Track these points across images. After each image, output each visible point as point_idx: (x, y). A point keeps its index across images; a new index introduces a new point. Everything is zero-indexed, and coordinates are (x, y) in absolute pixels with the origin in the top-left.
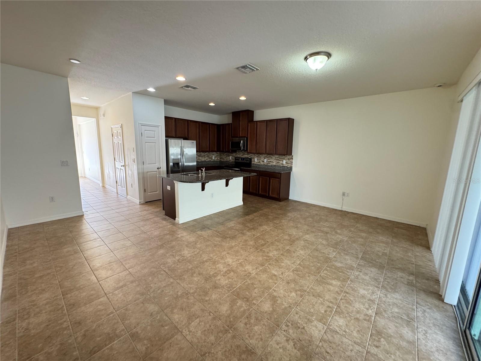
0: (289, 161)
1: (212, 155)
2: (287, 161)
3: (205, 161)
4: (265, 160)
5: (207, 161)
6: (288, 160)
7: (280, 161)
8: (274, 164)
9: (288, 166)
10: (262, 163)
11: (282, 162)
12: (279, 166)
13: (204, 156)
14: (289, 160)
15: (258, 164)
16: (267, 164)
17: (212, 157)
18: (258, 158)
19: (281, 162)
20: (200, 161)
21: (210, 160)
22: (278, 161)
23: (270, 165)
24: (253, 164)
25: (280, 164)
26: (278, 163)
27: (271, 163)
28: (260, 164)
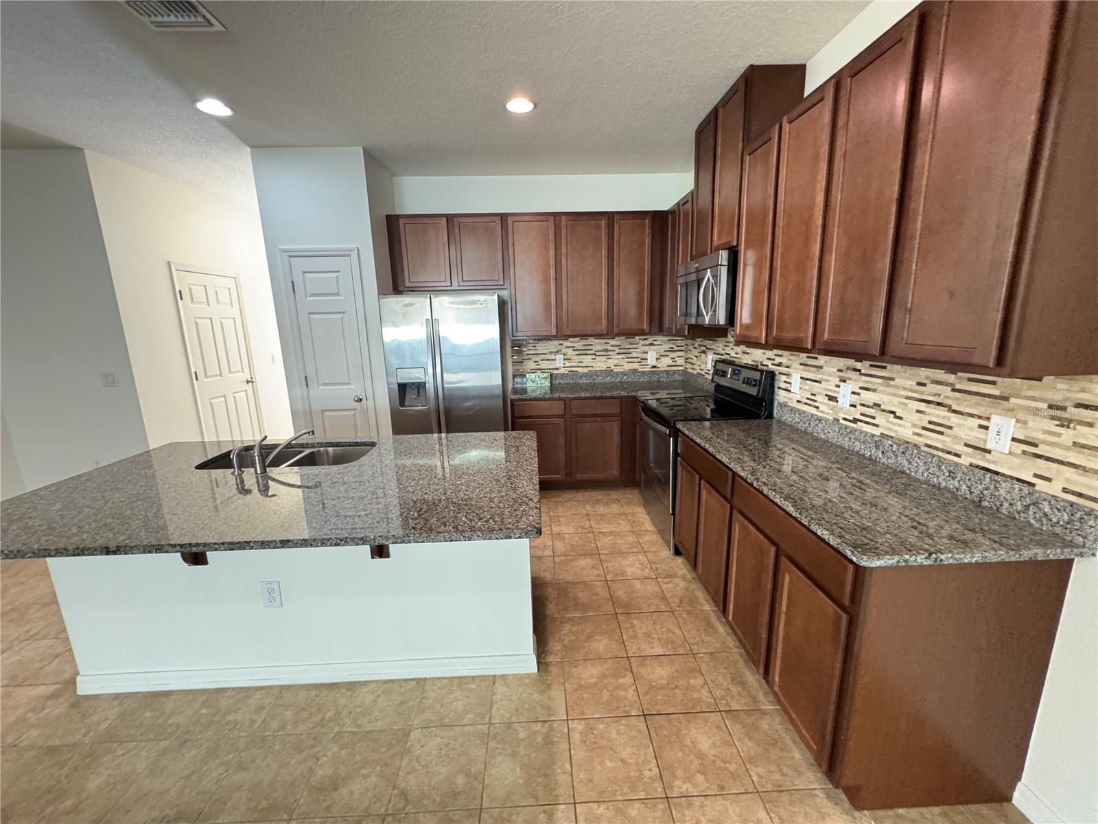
0: (1067, 436)
1: (646, 348)
2: (1039, 428)
3: (609, 372)
4: (845, 394)
5: (616, 370)
6: (1052, 426)
7: (954, 419)
8: (905, 431)
9: (1041, 485)
10: (825, 410)
11: (981, 434)
12: (941, 461)
13: (606, 350)
14: (1066, 423)
15: (806, 408)
16: (855, 421)
17: (644, 356)
18: (806, 375)
19: (966, 429)
20: (586, 370)
21: (636, 366)
22: (942, 412)
23: (877, 431)
24: (783, 405)
25: (956, 438)
26: (935, 428)
27: (880, 419)
28: (814, 411)
